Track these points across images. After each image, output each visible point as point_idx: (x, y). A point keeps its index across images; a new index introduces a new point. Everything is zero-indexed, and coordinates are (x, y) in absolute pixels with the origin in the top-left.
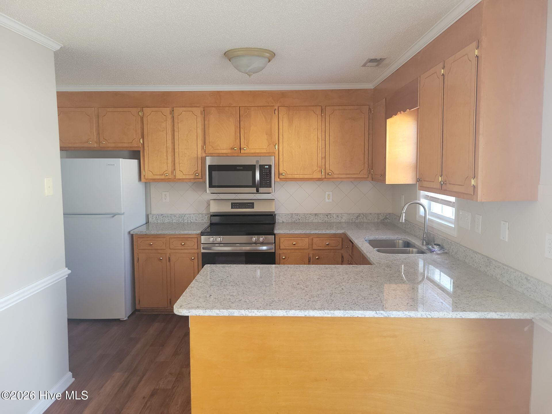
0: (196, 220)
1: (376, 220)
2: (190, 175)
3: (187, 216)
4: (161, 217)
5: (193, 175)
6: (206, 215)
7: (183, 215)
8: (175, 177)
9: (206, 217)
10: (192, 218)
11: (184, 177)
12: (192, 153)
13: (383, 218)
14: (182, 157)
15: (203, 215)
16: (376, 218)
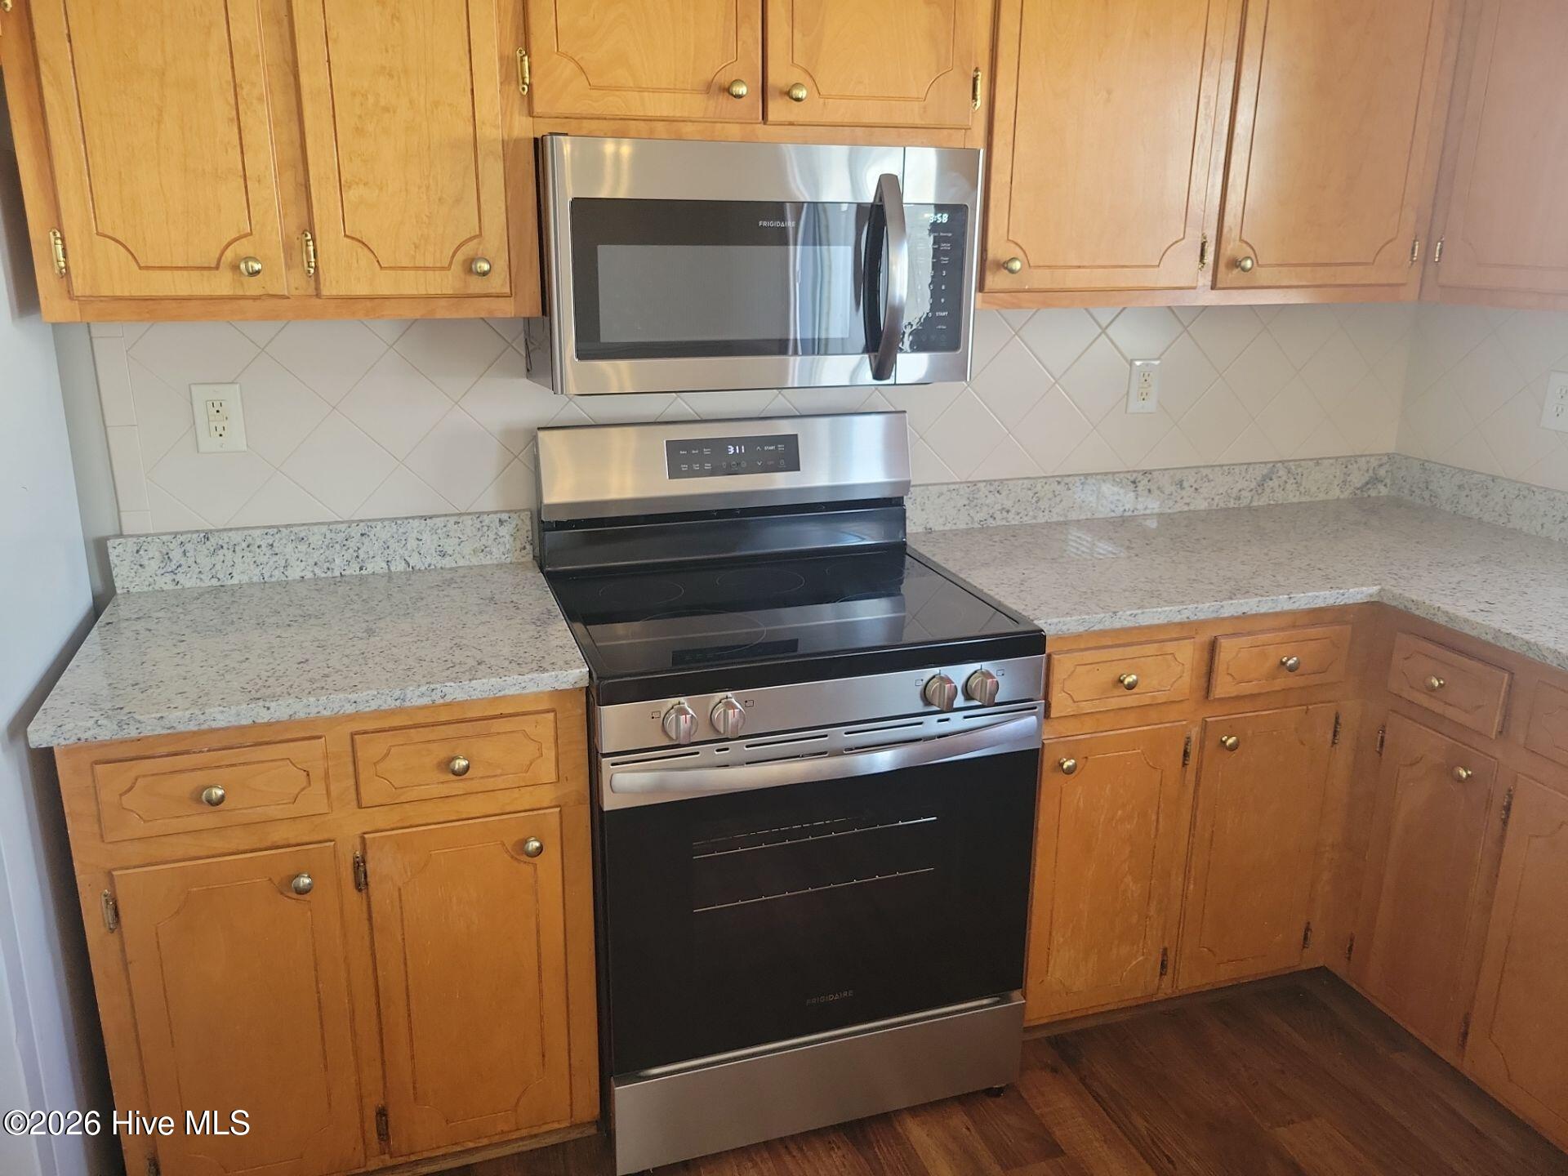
0: (443, 555)
1: (1336, 493)
2: (426, 268)
3: (382, 533)
4: (203, 549)
5: (449, 273)
6: (501, 522)
7: (355, 531)
8: (317, 288)
9: (505, 531)
10: (412, 543)
11: (385, 285)
12: (436, 104)
13: (1366, 478)
14: (359, 131)
15: (486, 519)
16: (1336, 483)
